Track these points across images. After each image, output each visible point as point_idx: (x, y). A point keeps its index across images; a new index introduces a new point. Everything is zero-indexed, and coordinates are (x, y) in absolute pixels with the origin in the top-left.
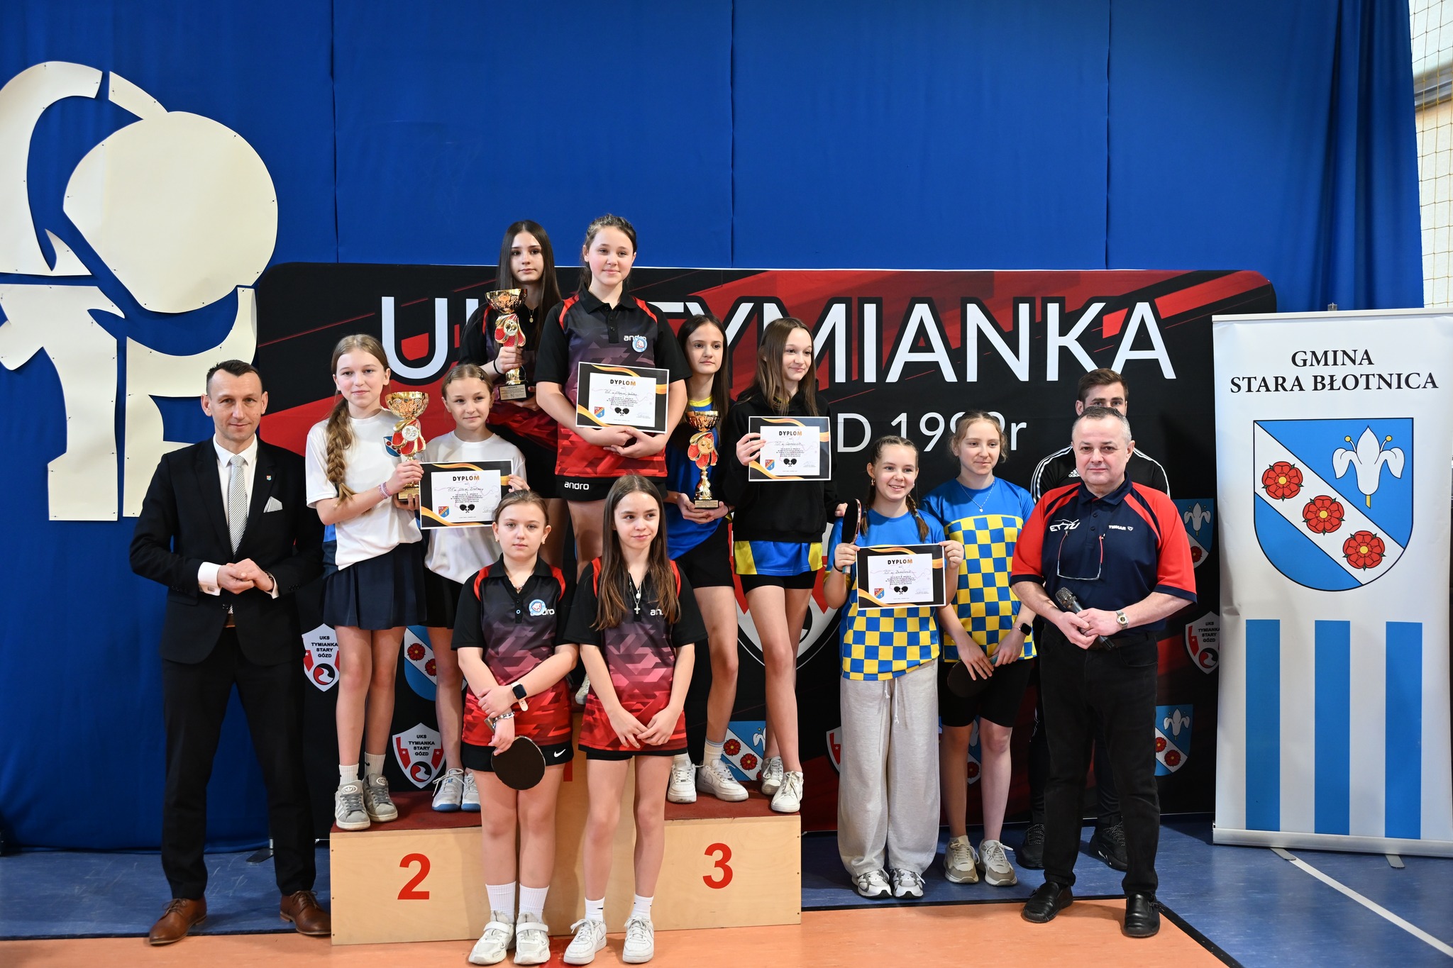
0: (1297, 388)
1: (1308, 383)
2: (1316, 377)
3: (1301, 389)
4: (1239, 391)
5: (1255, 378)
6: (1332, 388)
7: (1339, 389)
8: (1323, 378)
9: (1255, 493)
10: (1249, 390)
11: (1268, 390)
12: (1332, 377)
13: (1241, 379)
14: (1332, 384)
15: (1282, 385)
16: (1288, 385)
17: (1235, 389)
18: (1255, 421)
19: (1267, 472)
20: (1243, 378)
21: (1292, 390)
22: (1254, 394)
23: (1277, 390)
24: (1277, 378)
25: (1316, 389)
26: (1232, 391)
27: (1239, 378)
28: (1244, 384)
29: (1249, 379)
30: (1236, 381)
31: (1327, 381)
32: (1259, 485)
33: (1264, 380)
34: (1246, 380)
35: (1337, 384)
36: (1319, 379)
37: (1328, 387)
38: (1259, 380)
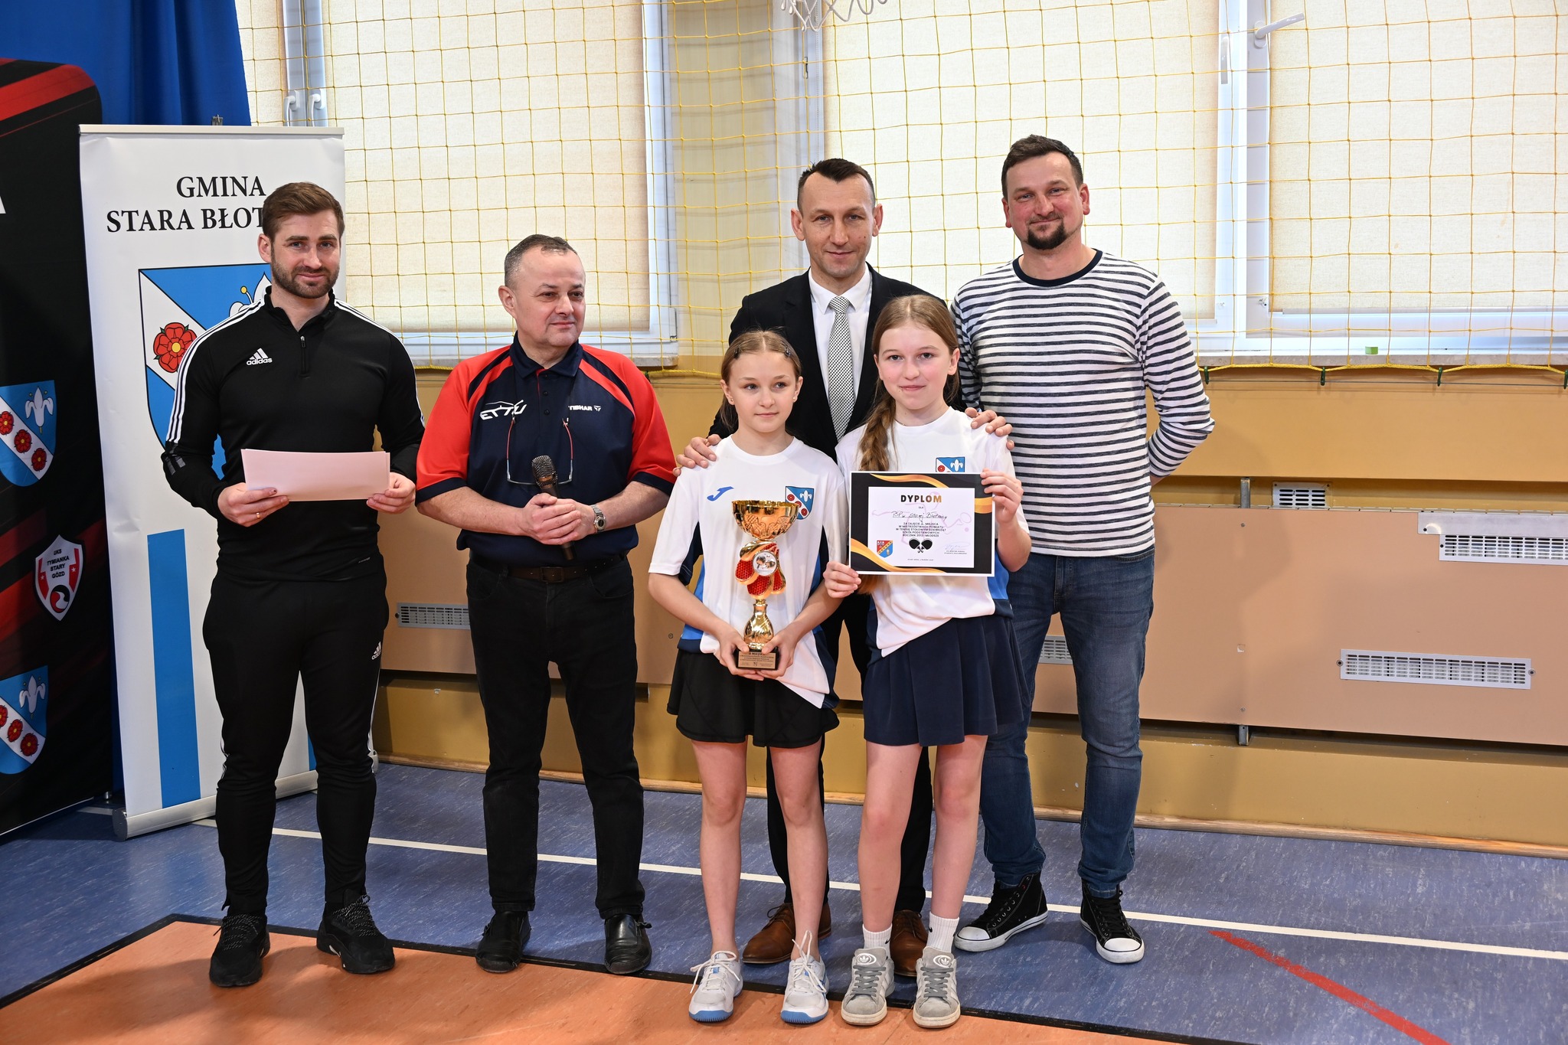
0: (184, 226)
1: (197, 220)
2: (205, 211)
3: (190, 227)
4: (117, 230)
5: (137, 212)
6: (223, 226)
7: (231, 227)
8: (213, 213)
9: (146, 366)
10: (131, 229)
11: (153, 228)
12: (222, 211)
13: (120, 213)
14: (223, 220)
15: (168, 221)
16: (175, 222)
17: (113, 227)
18: (140, 271)
19: (159, 337)
20: (123, 212)
21: (179, 228)
22: (137, 233)
23: (163, 228)
24: (161, 212)
25: (206, 227)
26: (110, 230)
27: (117, 212)
28: (124, 220)
29: (130, 213)
30: (113, 216)
31: (218, 217)
32: (151, 355)
33: (147, 214)
34: (126, 214)
35: (229, 220)
36: (209, 214)
37: (219, 224)
38: (142, 214)
